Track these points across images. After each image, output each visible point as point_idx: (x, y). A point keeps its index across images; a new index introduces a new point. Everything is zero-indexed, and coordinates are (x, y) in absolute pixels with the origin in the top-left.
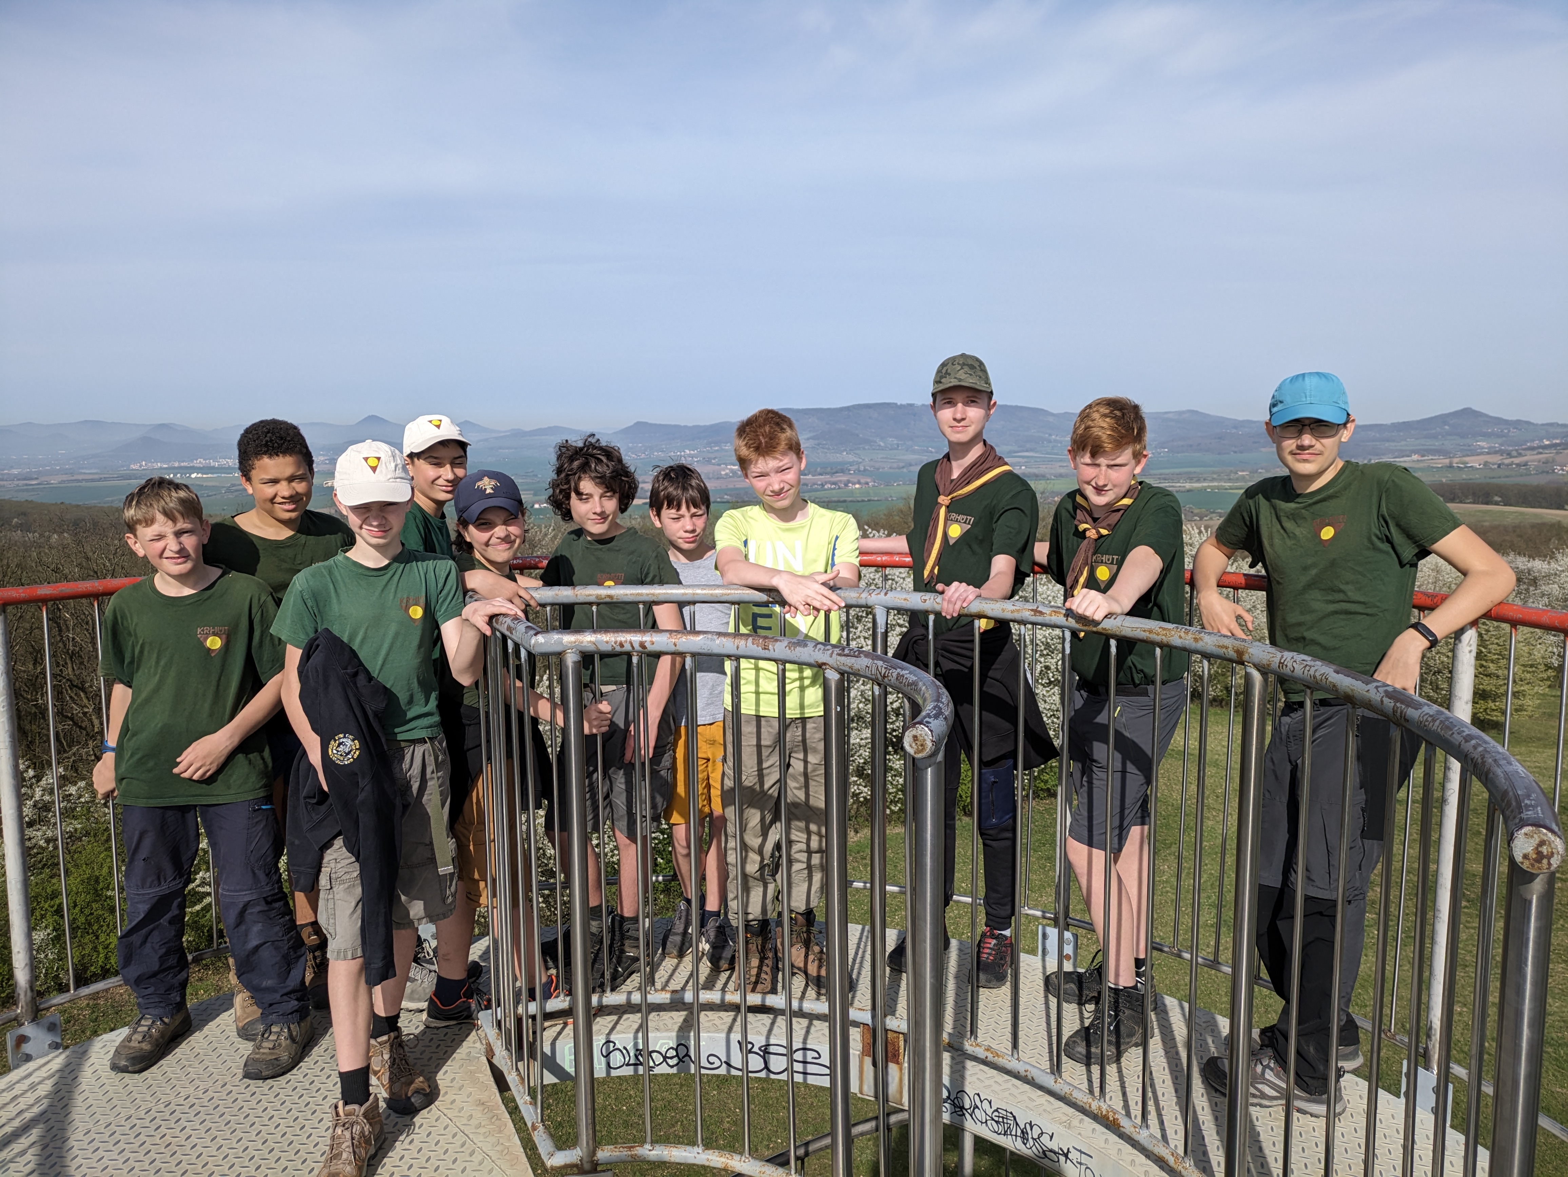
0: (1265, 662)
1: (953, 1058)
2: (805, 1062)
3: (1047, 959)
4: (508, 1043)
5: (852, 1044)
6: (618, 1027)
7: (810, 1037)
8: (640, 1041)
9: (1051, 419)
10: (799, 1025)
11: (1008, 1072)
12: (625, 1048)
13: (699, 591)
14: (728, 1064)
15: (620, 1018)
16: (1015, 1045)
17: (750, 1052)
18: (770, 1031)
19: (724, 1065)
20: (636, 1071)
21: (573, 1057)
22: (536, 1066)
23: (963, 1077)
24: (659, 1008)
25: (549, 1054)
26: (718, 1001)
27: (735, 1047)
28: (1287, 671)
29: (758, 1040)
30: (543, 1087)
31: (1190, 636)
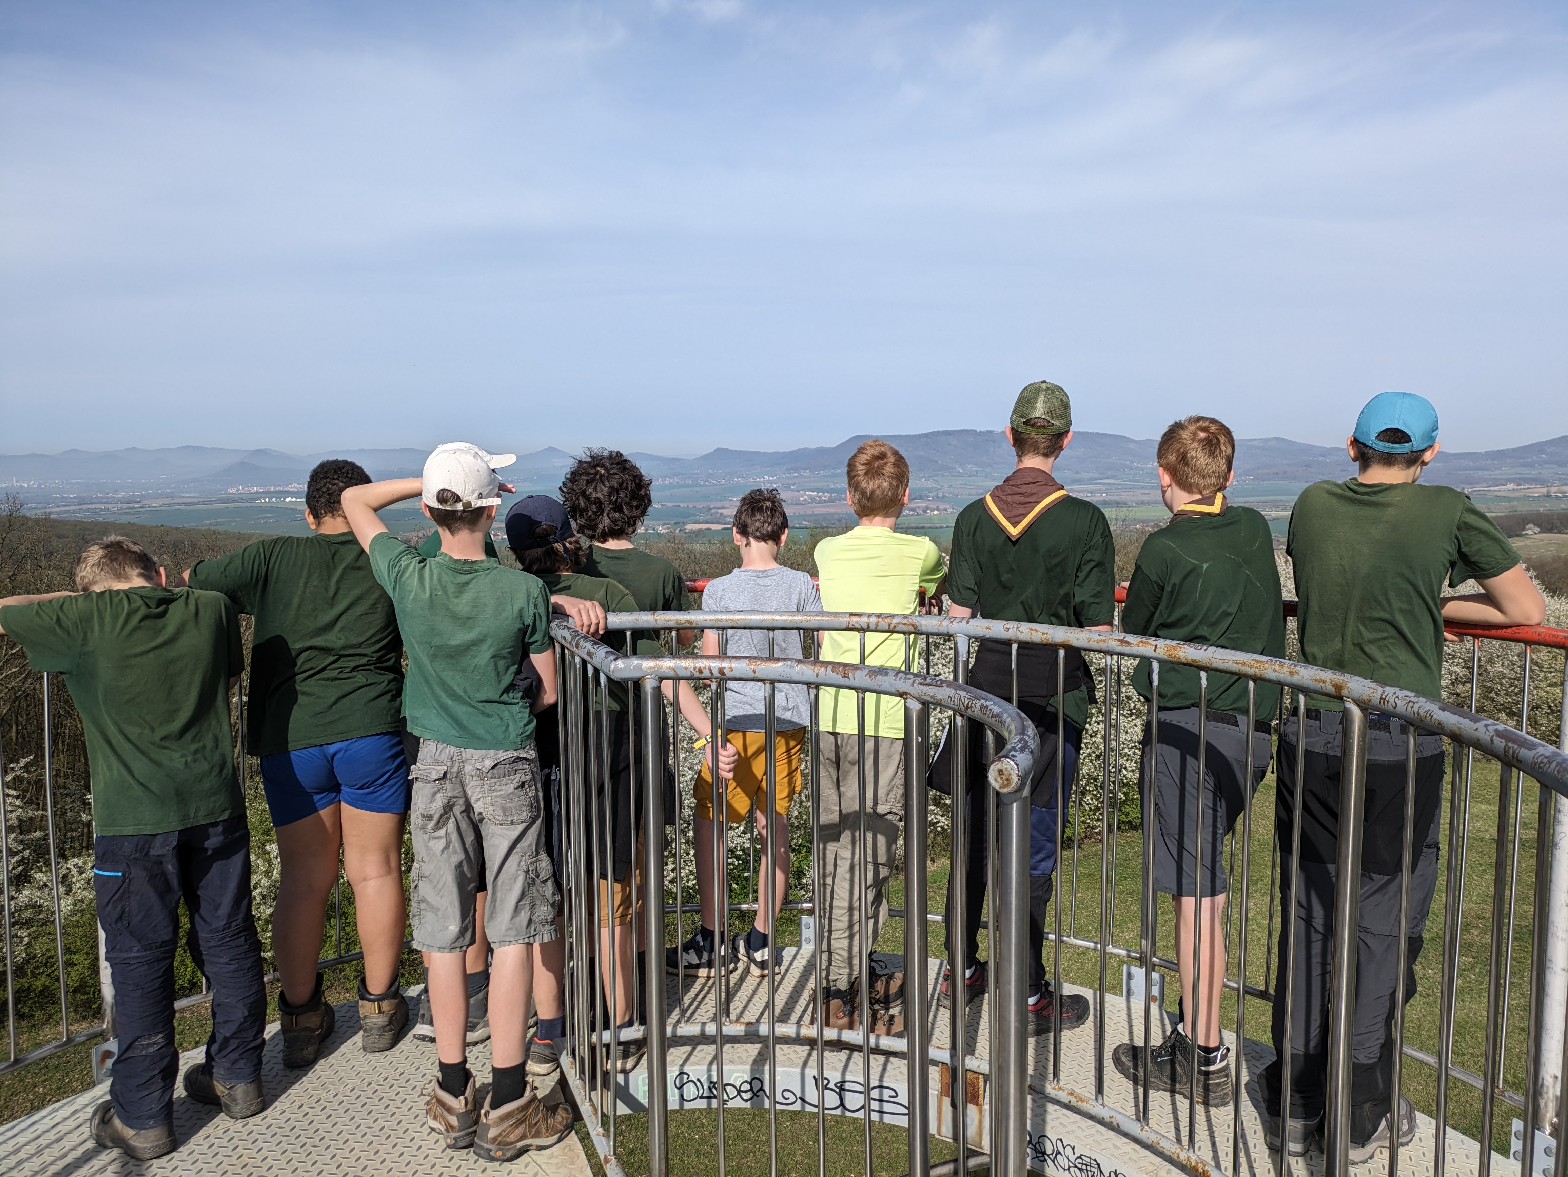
0: (1365, 697)
1: (1034, 1101)
2: (881, 1101)
3: (1132, 999)
4: (582, 1072)
5: (931, 1083)
6: (692, 1058)
7: (887, 1074)
8: (714, 1074)
9: (1132, 446)
10: (877, 1061)
11: (1092, 1118)
12: (699, 1080)
13: (778, 617)
14: (803, 1100)
15: (694, 1049)
16: (1100, 1090)
17: (826, 1087)
18: (846, 1067)
19: (799, 1101)
20: (709, 1104)
21: (646, 1088)
22: (610, 1095)
23: (1044, 1121)
24: (734, 1040)
25: (622, 1084)
26: (793, 1035)
27: (810, 1084)
28: (1389, 707)
29: (833, 1076)
30: (616, 1117)
31: (1285, 669)
